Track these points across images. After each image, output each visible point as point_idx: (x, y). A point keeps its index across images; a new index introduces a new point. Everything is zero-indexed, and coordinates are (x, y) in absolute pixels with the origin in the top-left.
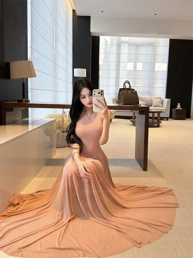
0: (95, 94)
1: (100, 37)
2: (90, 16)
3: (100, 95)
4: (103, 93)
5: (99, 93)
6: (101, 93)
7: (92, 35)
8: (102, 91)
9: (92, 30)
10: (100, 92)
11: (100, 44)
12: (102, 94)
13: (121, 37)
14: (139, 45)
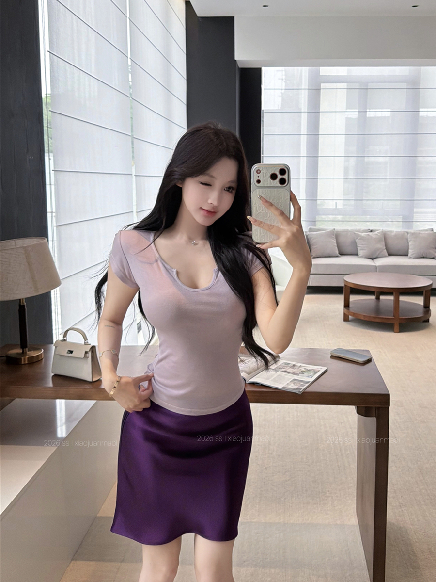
0: (259, 182)
1: (264, 69)
2: (233, 17)
3: (276, 182)
4: (285, 177)
5: (273, 177)
6: (279, 177)
7: (240, 66)
8: (283, 172)
9: (238, 56)
10: (277, 173)
11: (263, 87)
12: (282, 181)
13: (321, 68)
14: (370, 86)
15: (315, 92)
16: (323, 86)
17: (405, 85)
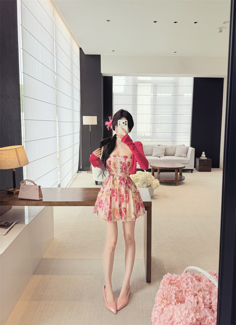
1: (114, 77)
2: (100, 55)
7: (103, 75)
9: (102, 71)
14: (158, 85)
15: (135, 87)
16: (139, 84)
17: (172, 85)
